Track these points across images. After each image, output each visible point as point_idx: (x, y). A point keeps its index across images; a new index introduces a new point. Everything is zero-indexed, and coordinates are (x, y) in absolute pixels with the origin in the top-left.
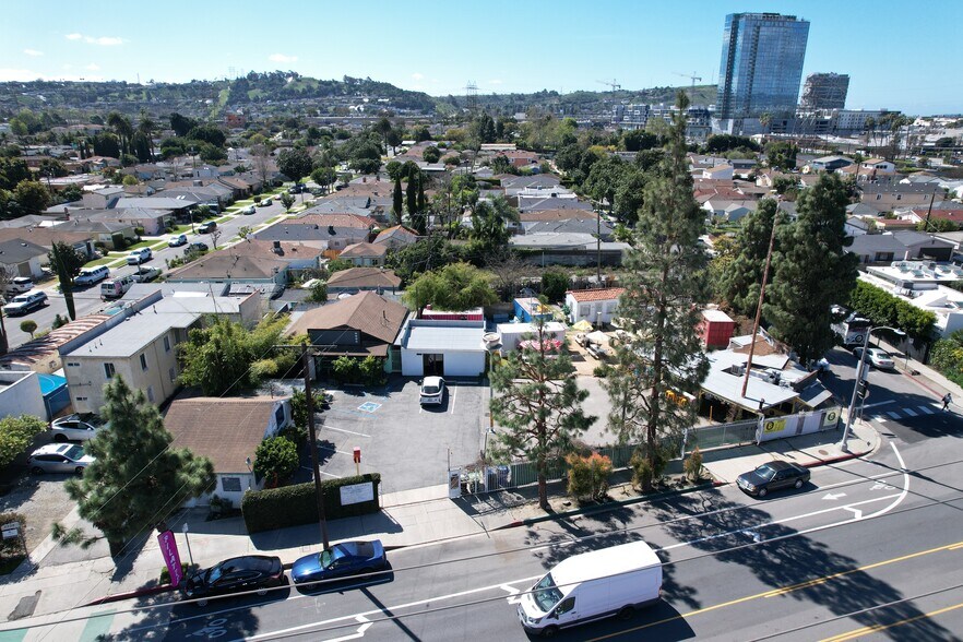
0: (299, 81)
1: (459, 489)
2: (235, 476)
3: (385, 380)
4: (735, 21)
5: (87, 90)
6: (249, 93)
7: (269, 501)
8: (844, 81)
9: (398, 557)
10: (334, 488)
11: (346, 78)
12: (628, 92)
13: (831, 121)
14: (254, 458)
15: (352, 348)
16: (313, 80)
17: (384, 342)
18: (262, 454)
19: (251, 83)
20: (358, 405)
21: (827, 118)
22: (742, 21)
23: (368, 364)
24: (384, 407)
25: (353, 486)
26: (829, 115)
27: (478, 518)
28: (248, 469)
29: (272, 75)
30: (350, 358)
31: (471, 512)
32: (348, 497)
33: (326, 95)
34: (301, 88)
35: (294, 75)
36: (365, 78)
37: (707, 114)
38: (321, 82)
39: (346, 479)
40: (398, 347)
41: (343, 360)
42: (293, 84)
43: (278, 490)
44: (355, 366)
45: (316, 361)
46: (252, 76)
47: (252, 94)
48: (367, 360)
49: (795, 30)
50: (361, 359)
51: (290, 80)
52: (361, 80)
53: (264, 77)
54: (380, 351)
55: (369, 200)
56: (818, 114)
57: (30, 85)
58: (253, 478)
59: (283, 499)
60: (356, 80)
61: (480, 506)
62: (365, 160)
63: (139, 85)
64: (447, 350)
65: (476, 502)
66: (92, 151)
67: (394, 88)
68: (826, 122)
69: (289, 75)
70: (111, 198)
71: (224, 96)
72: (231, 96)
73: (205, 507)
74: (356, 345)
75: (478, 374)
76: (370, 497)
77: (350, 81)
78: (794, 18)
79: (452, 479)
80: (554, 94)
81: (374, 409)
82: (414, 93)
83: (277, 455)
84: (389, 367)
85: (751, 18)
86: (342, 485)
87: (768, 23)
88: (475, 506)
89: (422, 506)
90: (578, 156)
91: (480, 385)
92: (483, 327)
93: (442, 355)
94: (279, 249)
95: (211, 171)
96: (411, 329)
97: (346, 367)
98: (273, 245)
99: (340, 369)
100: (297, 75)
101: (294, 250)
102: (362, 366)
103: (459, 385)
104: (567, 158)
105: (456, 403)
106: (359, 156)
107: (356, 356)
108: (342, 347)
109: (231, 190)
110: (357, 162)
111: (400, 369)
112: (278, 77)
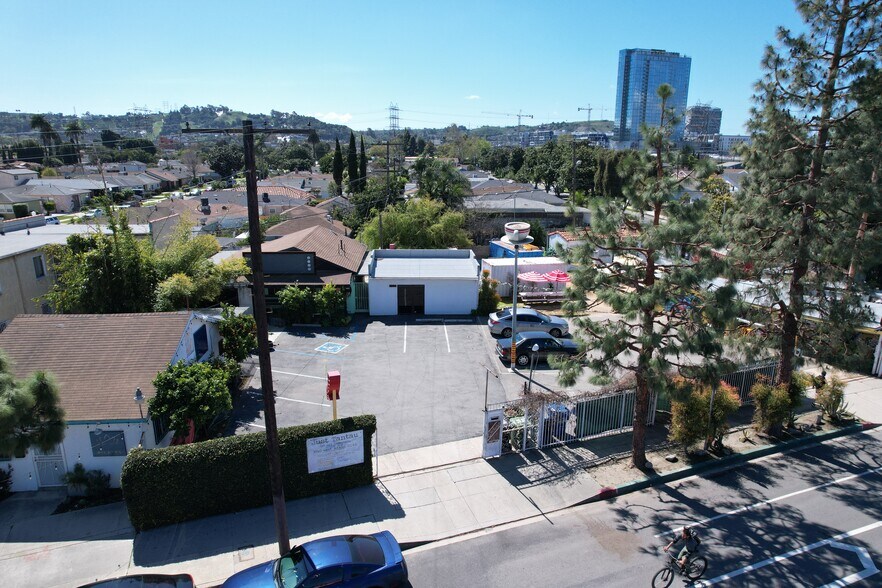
0: (229, 114)
1: (499, 443)
2: (114, 427)
4: (628, 55)
5: (22, 120)
6: (181, 125)
7: (174, 466)
8: (718, 113)
9: (422, 561)
10: (296, 443)
11: (273, 112)
12: (528, 127)
13: (714, 143)
14: (150, 393)
15: (304, 276)
16: (242, 113)
17: (347, 271)
18: (165, 385)
19: (183, 117)
20: (315, 346)
21: (710, 141)
22: (634, 57)
23: (327, 294)
25: (329, 438)
26: (711, 138)
27: (530, 491)
28: (140, 410)
29: (204, 109)
30: (302, 288)
31: (517, 480)
32: (321, 457)
34: (231, 120)
35: (225, 109)
36: (291, 113)
37: (606, 139)
38: (249, 116)
39: (316, 426)
41: (290, 291)
42: (223, 117)
43: (192, 446)
44: (309, 297)
46: (185, 110)
47: (184, 126)
48: (326, 289)
49: (679, 66)
50: (315, 289)
51: (220, 114)
52: (287, 114)
53: (196, 110)
55: (304, 182)
56: (701, 138)
58: (150, 429)
59: (202, 462)
60: (282, 114)
61: (530, 470)
62: (296, 160)
63: (75, 116)
64: (429, 279)
65: (523, 463)
66: (15, 157)
67: (317, 121)
68: (709, 145)
69: (219, 110)
70: (21, 179)
71: (157, 128)
72: (164, 128)
73: (57, 489)
74: (309, 274)
76: (358, 458)
77: (277, 115)
78: (678, 54)
79: (490, 425)
80: (463, 128)
81: (338, 350)
82: (336, 126)
83: (191, 386)
84: (351, 305)
85: (643, 52)
86: (310, 435)
87: (656, 58)
88: (524, 471)
89: (444, 472)
90: (503, 157)
91: (475, 323)
92: (469, 257)
93: (423, 286)
94: (207, 208)
95: (139, 167)
96: (376, 260)
97: (296, 299)
98: (200, 203)
99: (288, 301)
100: (227, 109)
101: (224, 208)
102: (318, 296)
103: (447, 324)
104: (493, 159)
105: (451, 341)
106: (290, 156)
107: (309, 286)
108: (290, 277)
109: (159, 181)
110: (288, 162)
111: (368, 308)
112: (210, 111)
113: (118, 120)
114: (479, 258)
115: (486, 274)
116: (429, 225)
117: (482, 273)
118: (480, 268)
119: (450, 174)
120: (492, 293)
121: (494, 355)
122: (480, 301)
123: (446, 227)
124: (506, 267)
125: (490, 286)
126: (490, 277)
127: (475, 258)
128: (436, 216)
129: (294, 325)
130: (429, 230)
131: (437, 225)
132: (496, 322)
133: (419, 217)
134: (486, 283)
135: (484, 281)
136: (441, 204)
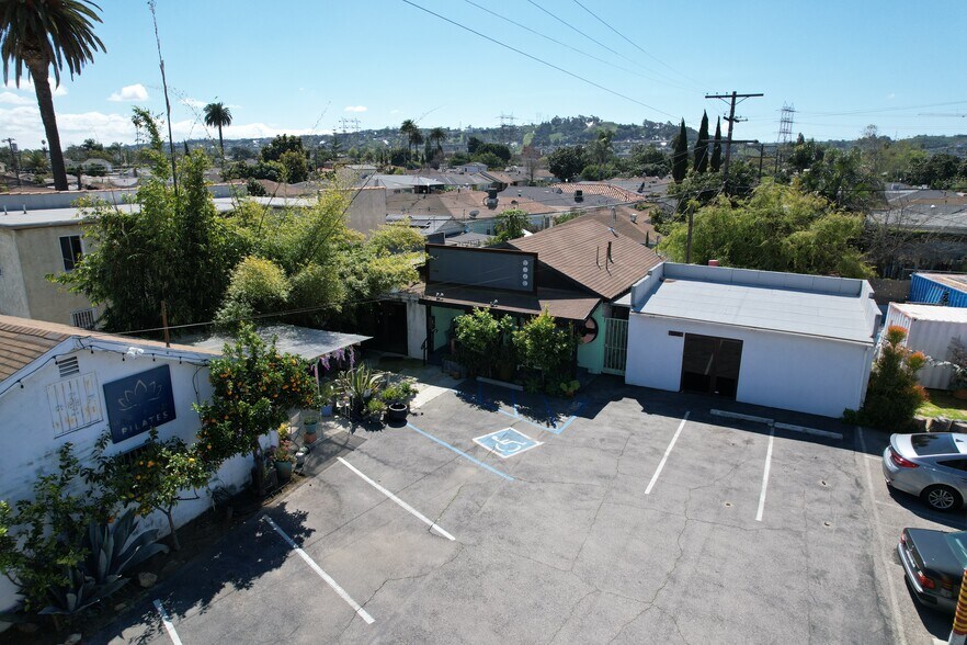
0: (600, 125)
3: (576, 385)
6: (551, 136)
11: (646, 122)
15: (511, 295)
16: (613, 124)
17: (592, 294)
19: (553, 128)
20: (479, 431)
23: (535, 333)
24: (546, 451)
29: (575, 120)
33: (624, 138)
34: (600, 131)
35: (595, 120)
36: (665, 123)
38: (620, 126)
40: (623, 312)
41: (479, 318)
42: (593, 128)
45: (430, 318)
46: (556, 121)
47: (553, 138)
48: (536, 322)
50: (521, 319)
51: (590, 125)
52: (661, 124)
53: (567, 121)
54: (576, 309)
55: (643, 185)
57: (379, 132)
60: (656, 125)
64: (754, 331)
69: (590, 120)
71: (528, 139)
72: (534, 139)
74: (524, 292)
75: (838, 413)
77: (649, 126)
81: (518, 450)
84: (593, 354)
90: (949, 165)
91: (849, 443)
92: (858, 295)
93: (740, 343)
94: (494, 201)
95: (480, 168)
96: (661, 281)
97: (481, 334)
98: (487, 194)
99: (468, 336)
100: (598, 120)
101: (514, 202)
102: (520, 335)
103: (779, 433)
104: (930, 168)
105: (773, 485)
106: (644, 161)
107: (510, 313)
108: (482, 292)
109: (490, 182)
110: (640, 167)
111: (623, 367)
112: (580, 122)
113: (494, 131)
114: (882, 300)
115: (895, 336)
116: (788, 230)
117: (884, 332)
118: (881, 320)
119: (851, 172)
120: (905, 382)
121: (890, 563)
122: (869, 392)
123: (823, 237)
124: (949, 324)
125: (902, 365)
126: (904, 343)
127: (873, 296)
128: (805, 221)
129: (480, 379)
130: (785, 241)
131: (802, 233)
132: (907, 464)
133: (769, 215)
134: (890, 358)
135: (886, 351)
136: (820, 202)
